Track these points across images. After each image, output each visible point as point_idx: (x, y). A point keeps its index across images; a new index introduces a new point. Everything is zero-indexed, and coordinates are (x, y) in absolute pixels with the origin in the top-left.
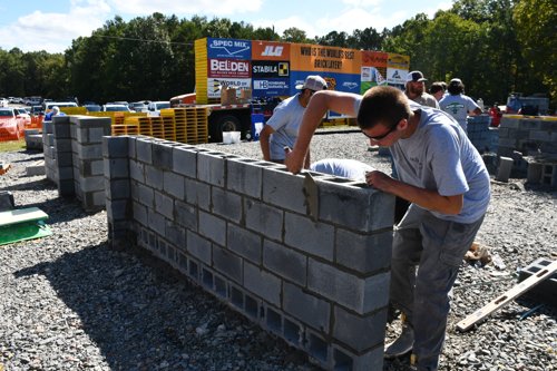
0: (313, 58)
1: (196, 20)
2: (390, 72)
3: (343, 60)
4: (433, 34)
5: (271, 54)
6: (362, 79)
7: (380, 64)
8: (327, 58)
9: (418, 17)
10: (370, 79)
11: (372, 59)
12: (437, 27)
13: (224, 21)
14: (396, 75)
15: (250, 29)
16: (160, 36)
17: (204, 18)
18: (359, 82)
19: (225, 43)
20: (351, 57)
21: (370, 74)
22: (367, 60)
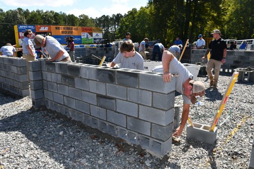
0: (61, 31)
1: (38, 11)
2: (94, 34)
3: (74, 31)
4: (138, 17)
5: (43, 30)
6: (82, 37)
7: (89, 32)
8: (66, 30)
9: (133, 9)
10: (86, 37)
11: (86, 30)
12: (140, 14)
13: (51, 12)
14: (97, 35)
15: (64, 15)
16: (21, 19)
17: (42, 11)
18: (81, 38)
19: (24, 27)
20: (77, 29)
21: (86, 35)
22: (84, 30)
